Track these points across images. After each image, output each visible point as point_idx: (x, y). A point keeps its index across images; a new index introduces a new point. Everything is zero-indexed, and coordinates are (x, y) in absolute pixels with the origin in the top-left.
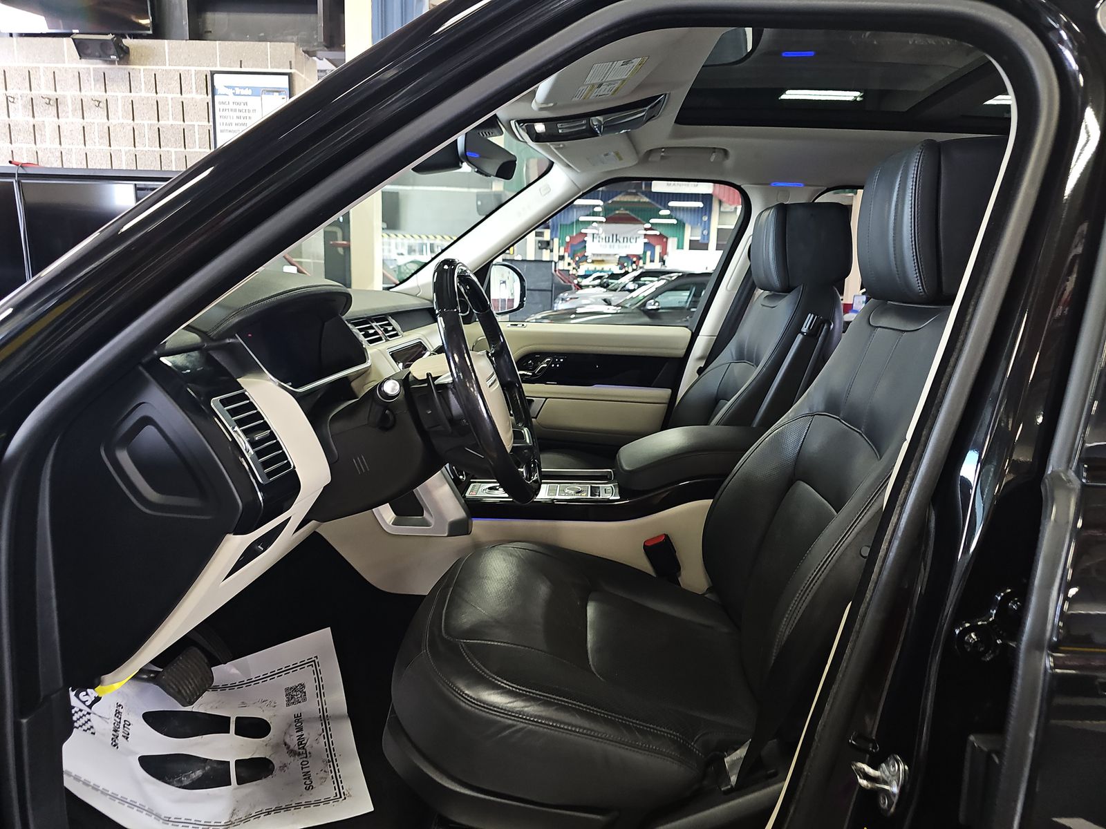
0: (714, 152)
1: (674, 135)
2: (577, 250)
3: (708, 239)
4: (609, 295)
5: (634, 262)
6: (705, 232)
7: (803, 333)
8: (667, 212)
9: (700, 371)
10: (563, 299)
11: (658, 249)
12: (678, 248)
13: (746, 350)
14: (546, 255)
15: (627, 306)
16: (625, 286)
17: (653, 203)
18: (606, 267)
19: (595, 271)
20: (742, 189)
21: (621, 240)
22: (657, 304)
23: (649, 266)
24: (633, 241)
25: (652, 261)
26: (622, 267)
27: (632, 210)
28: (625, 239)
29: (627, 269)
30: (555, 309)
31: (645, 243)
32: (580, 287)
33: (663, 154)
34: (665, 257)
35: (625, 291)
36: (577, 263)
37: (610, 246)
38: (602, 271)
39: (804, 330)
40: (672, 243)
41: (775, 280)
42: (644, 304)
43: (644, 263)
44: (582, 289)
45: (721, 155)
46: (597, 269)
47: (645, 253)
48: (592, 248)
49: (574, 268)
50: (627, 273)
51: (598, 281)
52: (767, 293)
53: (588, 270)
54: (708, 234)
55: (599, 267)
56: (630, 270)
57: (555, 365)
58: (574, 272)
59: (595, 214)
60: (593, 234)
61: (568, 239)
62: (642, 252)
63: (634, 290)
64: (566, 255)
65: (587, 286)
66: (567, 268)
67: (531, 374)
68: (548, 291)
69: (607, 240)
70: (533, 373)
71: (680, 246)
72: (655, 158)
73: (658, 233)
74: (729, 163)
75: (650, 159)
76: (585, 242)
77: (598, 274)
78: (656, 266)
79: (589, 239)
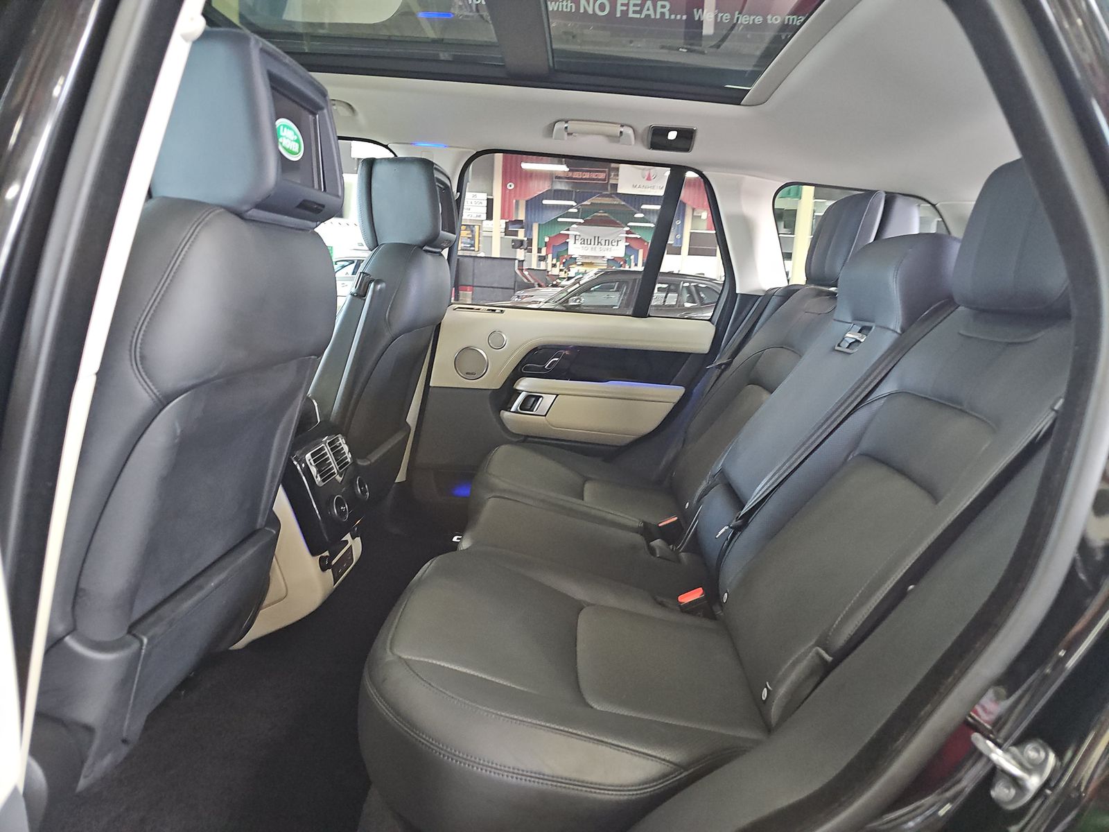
2: (558, 248)
3: (681, 243)
6: (679, 237)
8: (641, 215)
11: (641, 252)
14: (518, 254)
17: (628, 206)
21: (603, 242)
23: (634, 268)
24: (615, 244)
25: (636, 265)
27: (610, 213)
28: (607, 242)
31: (626, 246)
36: (566, 265)
37: (592, 248)
42: (567, 301)
43: (629, 266)
46: (580, 271)
47: (629, 256)
48: (575, 249)
49: (561, 270)
53: (578, 273)
54: (682, 238)
55: (589, 269)
58: (561, 273)
60: (575, 236)
61: (547, 239)
62: (625, 255)
64: (550, 256)
68: (511, 289)
69: (589, 243)
73: (639, 237)
76: (567, 243)
78: (640, 269)
79: (571, 241)
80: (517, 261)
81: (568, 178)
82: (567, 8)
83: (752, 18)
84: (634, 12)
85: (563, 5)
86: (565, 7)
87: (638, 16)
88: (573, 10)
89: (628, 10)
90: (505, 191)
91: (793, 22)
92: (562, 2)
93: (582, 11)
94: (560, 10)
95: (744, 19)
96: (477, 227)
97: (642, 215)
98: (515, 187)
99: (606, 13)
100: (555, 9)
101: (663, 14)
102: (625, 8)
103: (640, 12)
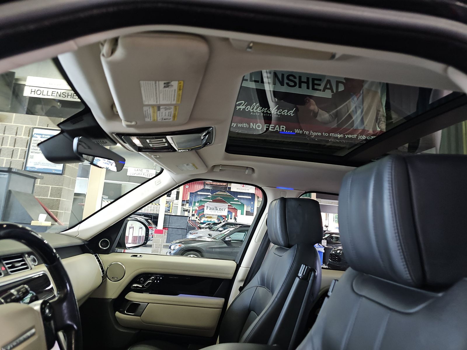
0: (247, 169)
1: (226, 159)
2: (200, 212)
3: (253, 211)
4: (211, 232)
5: (224, 219)
6: (252, 209)
7: (299, 277)
9: (241, 289)
10: (191, 233)
11: (233, 214)
12: (241, 214)
13: (265, 279)
14: (186, 214)
15: (217, 238)
16: (218, 229)
17: (232, 195)
18: (212, 220)
19: (208, 221)
20: (262, 188)
21: (219, 209)
22: (230, 239)
23: (230, 221)
24: (223, 210)
25: (231, 219)
26: (219, 220)
27: (223, 198)
29: (221, 221)
30: (187, 238)
31: (228, 211)
32: (200, 228)
33: (220, 168)
34: (236, 217)
35: (218, 231)
36: (201, 218)
37: (214, 211)
38: (211, 221)
39: (300, 275)
40: (239, 212)
41: (281, 239)
42: (225, 239)
43: (228, 219)
44: (201, 229)
45: (251, 171)
46: (208, 220)
47: (228, 215)
48: (207, 212)
49: (198, 220)
50: (221, 223)
51: (207, 226)
52: (276, 246)
53: (205, 221)
54: (253, 209)
55: (209, 220)
56: (222, 222)
57: (157, 281)
58: (199, 221)
59: (209, 198)
60: (207, 206)
61: (196, 207)
62: (227, 215)
63: (222, 231)
64: (195, 214)
65: (203, 228)
66: (195, 219)
67: (141, 286)
68: (186, 229)
69: (213, 209)
70: (143, 286)
71: (242, 214)
72: (217, 170)
73: (233, 207)
74: (255, 175)
75: (214, 171)
76: (204, 209)
77: (208, 223)
78: (232, 221)
79: (205, 208)
80: (188, 217)
81: (210, 184)
82: (245, 126)
83: (317, 133)
84: (271, 129)
85: (244, 125)
86: (244, 126)
87: (273, 130)
88: (248, 127)
89: (269, 128)
90: (185, 189)
91: (333, 135)
92: (244, 124)
93: (251, 127)
94: (243, 126)
95: (314, 134)
96: (172, 203)
97: (237, 200)
98: (189, 187)
99: (260, 128)
100: (241, 126)
101: (283, 130)
102: (268, 127)
103: (274, 129)
